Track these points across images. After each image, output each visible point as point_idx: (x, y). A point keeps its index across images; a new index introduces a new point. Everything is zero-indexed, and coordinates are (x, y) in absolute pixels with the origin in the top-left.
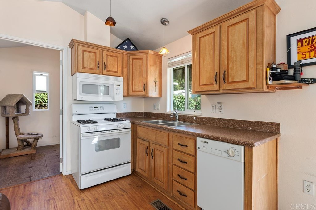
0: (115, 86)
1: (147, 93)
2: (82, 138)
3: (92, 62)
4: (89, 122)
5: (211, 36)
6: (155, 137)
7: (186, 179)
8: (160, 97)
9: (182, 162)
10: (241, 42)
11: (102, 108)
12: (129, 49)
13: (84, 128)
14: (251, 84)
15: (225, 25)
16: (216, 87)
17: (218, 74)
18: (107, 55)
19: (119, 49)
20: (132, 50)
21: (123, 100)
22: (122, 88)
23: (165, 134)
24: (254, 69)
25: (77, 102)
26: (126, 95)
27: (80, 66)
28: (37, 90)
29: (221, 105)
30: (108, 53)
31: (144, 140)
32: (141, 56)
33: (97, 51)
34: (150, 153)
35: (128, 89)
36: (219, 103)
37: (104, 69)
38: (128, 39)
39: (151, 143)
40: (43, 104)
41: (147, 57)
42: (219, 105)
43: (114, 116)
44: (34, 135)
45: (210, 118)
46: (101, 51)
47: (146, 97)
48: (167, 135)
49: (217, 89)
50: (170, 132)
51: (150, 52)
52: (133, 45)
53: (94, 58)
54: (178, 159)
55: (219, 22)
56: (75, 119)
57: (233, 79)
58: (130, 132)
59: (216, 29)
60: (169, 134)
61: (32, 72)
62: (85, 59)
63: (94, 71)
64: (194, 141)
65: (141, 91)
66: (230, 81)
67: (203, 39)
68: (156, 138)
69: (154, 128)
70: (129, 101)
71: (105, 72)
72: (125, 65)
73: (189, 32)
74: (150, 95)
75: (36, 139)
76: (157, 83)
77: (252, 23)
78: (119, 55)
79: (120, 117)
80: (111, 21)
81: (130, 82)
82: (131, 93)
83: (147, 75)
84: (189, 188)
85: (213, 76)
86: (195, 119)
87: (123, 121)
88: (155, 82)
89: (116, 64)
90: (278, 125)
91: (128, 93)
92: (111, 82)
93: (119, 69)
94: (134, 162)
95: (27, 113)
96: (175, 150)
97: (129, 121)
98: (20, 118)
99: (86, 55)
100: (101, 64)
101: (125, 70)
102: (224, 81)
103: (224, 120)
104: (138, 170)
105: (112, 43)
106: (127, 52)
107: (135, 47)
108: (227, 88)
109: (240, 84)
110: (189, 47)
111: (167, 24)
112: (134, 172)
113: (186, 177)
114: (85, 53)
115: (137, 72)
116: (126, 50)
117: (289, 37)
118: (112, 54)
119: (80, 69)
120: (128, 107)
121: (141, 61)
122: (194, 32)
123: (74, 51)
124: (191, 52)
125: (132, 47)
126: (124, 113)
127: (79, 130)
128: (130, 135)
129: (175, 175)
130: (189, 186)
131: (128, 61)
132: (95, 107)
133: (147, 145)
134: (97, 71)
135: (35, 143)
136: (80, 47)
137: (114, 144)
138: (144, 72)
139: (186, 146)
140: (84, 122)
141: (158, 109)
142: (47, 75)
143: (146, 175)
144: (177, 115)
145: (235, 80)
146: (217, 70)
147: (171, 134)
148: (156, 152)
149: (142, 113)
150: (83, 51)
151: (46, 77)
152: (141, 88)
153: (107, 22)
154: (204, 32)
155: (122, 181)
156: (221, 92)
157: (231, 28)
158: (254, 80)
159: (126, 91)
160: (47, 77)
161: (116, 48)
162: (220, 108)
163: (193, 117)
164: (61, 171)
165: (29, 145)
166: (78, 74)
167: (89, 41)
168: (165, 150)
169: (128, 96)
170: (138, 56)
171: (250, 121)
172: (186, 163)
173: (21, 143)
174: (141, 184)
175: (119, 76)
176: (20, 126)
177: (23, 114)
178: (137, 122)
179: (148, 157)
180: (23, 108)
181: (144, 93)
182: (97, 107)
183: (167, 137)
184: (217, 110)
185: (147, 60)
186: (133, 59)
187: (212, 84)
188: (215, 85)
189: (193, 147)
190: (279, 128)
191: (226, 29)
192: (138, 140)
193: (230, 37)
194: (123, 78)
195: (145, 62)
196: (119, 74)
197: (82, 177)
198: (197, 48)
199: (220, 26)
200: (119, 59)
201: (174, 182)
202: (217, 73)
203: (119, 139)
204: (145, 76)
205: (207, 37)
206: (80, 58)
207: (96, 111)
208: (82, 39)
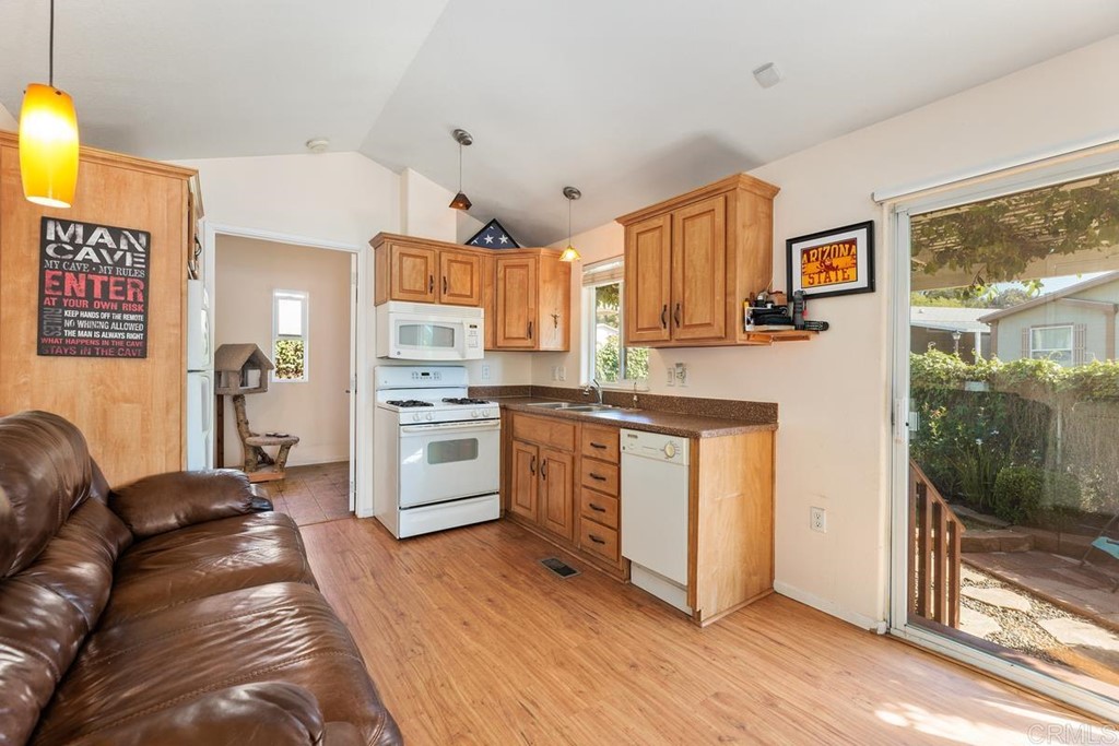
0: (467, 327)
1: (537, 342)
2: (403, 434)
3: (419, 278)
4: (414, 403)
5: (657, 233)
6: (548, 435)
7: (604, 511)
8: (567, 351)
9: (596, 478)
10: (703, 252)
11: (437, 376)
12: (496, 245)
13: (406, 415)
14: (717, 330)
15: (679, 215)
16: (665, 333)
17: (668, 308)
18: (450, 261)
19: (475, 245)
20: (505, 246)
21: (482, 357)
22: (480, 331)
23: (567, 427)
24: (723, 303)
25: (388, 361)
26: (490, 346)
27: (396, 288)
28: (281, 333)
29: (684, 370)
30: (452, 257)
31: (527, 443)
32: (524, 261)
33: (428, 254)
34: (539, 469)
35: (495, 334)
36: (678, 365)
37: (442, 291)
38: (494, 221)
39: (542, 447)
40: (284, 366)
41: (537, 262)
42: (680, 370)
43: (463, 394)
44: (281, 437)
45: (663, 397)
46: (437, 252)
47: (534, 352)
48: (571, 428)
49: (666, 338)
50: (576, 424)
51: (543, 251)
52: (507, 235)
53: (423, 268)
54: (591, 475)
55: (669, 208)
56: (383, 398)
57: (690, 320)
58: (499, 427)
59: (663, 221)
60: (575, 427)
61: (271, 290)
62: (406, 273)
63: (421, 297)
64: (616, 435)
65: (524, 338)
66: (687, 323)
67: (642, 237)
68: (551, 436)
69: (546, 418)
70: (497, 361)
71: (445, 298)
72: (487, 280)
73: (618, 220)
74: (543, 347)
75: (286, 447)
76: (559, 320)
77: (720, 219)
78: (474, 259)
79: (476, 396)
80: (461, 202)
81: (499, 319)
82: (501, 342)
83: (537, 303)
84: (609, 527)
85: (659, 311)
86: (635, 398)
87: (483, 403)
88: (555, 317)
89: (469, 279)
90: (775, 406)
91: (495, 342)
92: (458, 320)
93: (476, 289)
94: (506, 492)
95: (262, 386)
96: (586, 457)
97: (497, 404)
98: (248, 398)
99: (408, 262)
100: (437, 281)
101: (488, 292)
102: (678, 323)
103: (689, 400)
104: (516, 509)
105: (459, 231)
106: (491, 251)
107: (510, 238)
108: (683, 337)
109: (700, 329)
110: (619, 247)
111: (576, 196)
112: (507, 514)
113: (603, 507)
114: (405, 258)
115: (514, 294)
116: (489, 246)
117: (790, 242)
118: (460, 258)
119: (396, 294)
120: (494, 374)
121: (523, 271)
122: (628, 221)
123: (384, 257)
124: (623, 257)
125: (504, 239)
126: (484, 388)
127: (398, 419)
128: (498, 433)
129: (585, 507)
130: (608, 523)
131: (495, 272)
132: (423, 374)
133: (535, 454)
134: (430, 296)
135: (283, 455)
136: (395, 248)
137: (462, 450)
138: (530, 295)
139: (604, 447)
140: (404, 404)
141: (562, 379)
142: (302, 297)
143: (531, 515)
144: (600, 392)
145: (694, 323)
146: (666, 301)
147: (579, 425)
148: (551, 464)
149: (526, 387)
150: (402, 255)
151: (299, 303)
152: (522, 332)
153: (454, 204)
154: (644, 223)
155: (483, 531)
156: (673, 343)
157: (688, 223)
158: (722, 324)
159: (490, 337)
160: (303, 301)
161: (468, 243)
162: (682, 376)
163: (632, 395)
164: (352, 509)
165: (267, 461)
166: (392, 304)
167: (414, 232)
168: (568, 460)
169: (493, 348)
170: (516, 261)
171: (732, 401)
172: (604, 479)
173: (251, 456)
174: (520, 534)
175: (476, 306)
176: (249, 417)
177: (255, 390)
178: (513, 406)
179: (534, 478)
180: (253, 376)
181: (529, 343)
182: (428, 374)
183: (571, 434)
184: (678, 382)
185: (537, 269)
186: (506, 267)
187: (658, 328)
188: (663, 330)
189: (616, 448)
190: (776, 413)
191: (681, 224)
192: (516, 445)
193: (687, 239)
194: (482, 310)
195: (531, 275)
196: (474, 301)
197: (402, 512)
198: (632, 253)
199: (672, 216)
200: (476, 267)
201: (584, 520)
202: (665, 306)
203: (475, 441)
204: (532, 306)
205: (650, 234)
206: (396, 269)
207: (425, 382)
208: (397, 231)
